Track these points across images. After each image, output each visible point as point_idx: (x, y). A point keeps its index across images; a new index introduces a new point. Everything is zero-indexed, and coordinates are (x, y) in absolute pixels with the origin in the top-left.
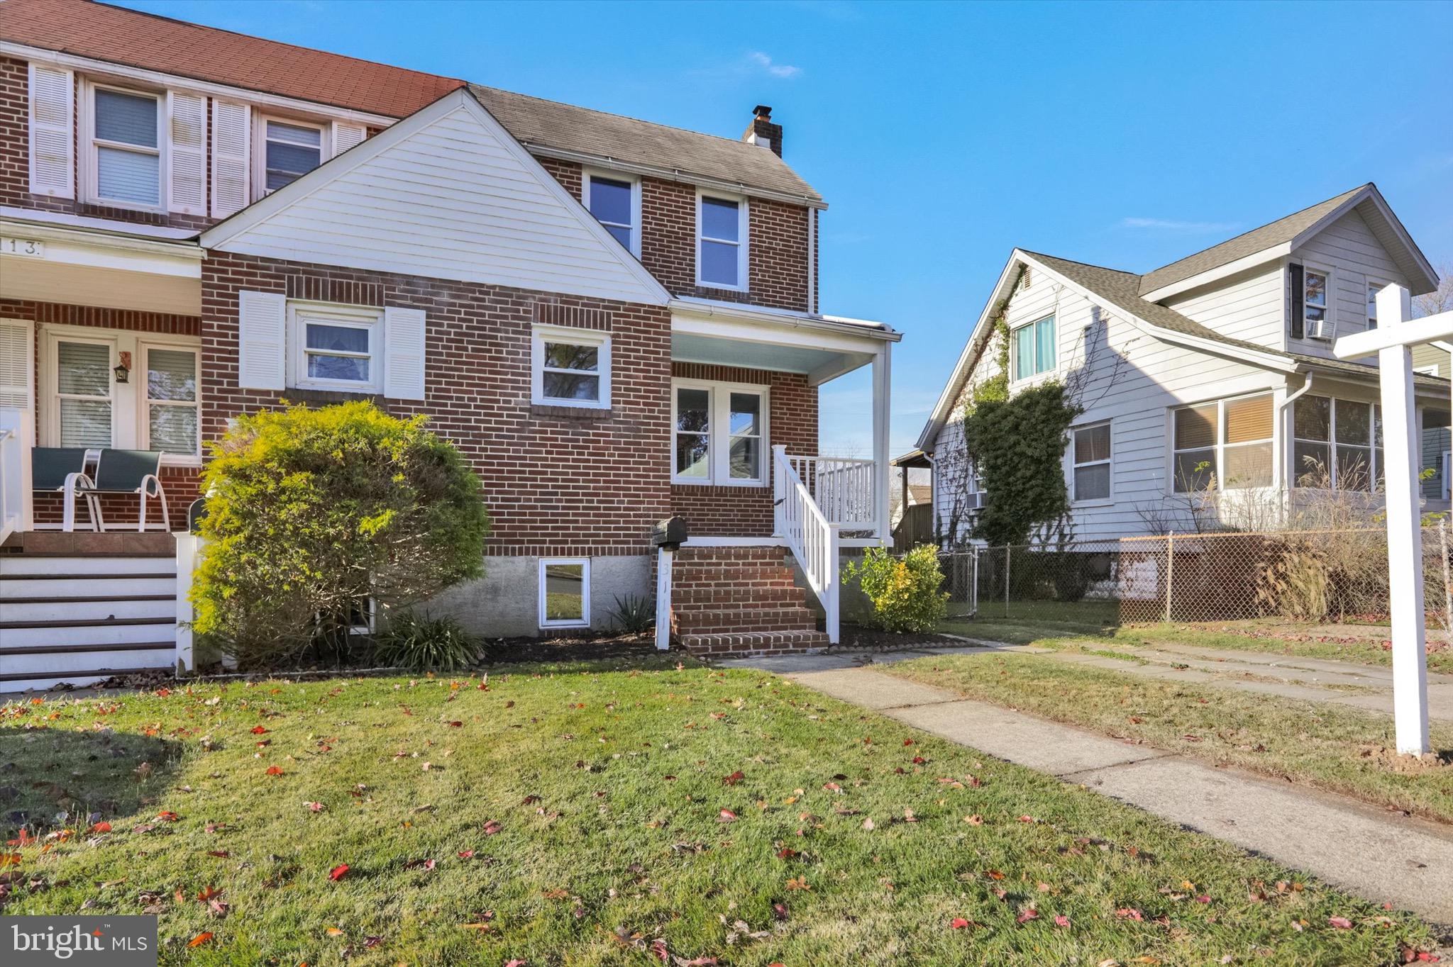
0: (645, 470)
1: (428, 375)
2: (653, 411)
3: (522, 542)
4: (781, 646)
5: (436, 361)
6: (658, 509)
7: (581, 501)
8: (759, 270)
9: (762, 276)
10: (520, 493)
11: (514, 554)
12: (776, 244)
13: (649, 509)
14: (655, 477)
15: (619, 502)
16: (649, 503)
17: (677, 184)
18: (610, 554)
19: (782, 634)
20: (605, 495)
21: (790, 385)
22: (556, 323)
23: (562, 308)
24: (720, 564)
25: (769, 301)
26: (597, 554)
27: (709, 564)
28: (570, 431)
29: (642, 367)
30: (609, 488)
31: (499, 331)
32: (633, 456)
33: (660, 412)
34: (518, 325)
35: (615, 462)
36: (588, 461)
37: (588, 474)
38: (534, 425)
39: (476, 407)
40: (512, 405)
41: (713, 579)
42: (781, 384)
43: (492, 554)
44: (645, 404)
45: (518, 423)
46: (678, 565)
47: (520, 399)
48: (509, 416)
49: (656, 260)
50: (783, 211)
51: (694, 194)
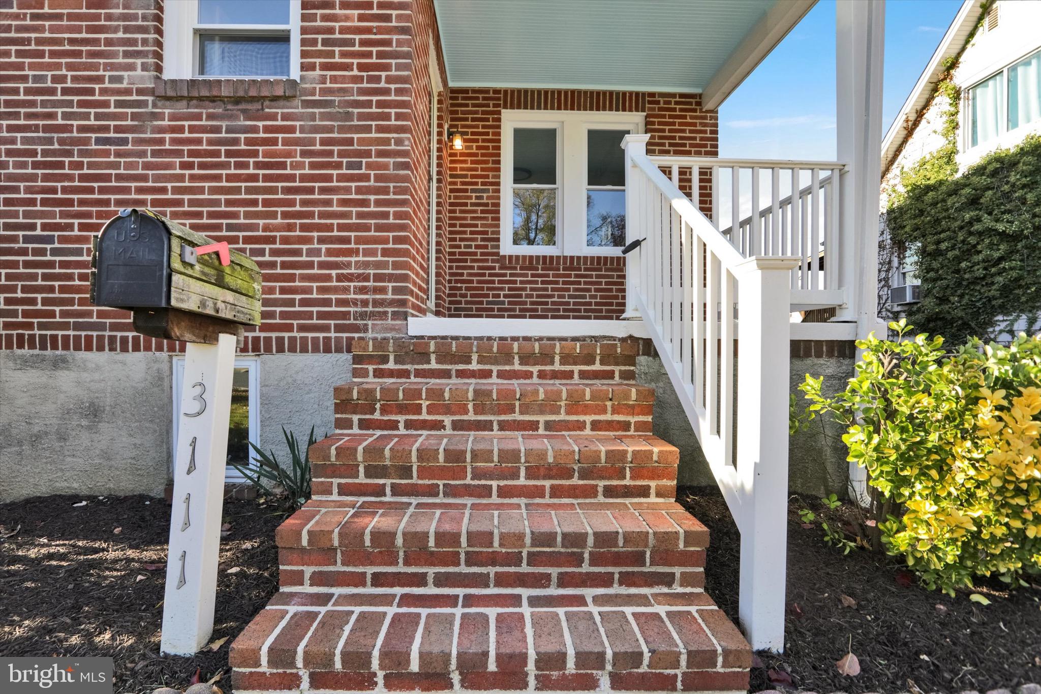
0: (360, 191)
2: (378, 79)
6: (384, 265)
11: (124, 349)
13: (366, 265)
14: (378, 203)
15: (310, 252)
16: (367, 253)
18: (292, 350)
20: (285, 240)
21: (674, 110)
24: (487, 374)
26: (268, 350)
28: (224, 124)
30: (290, 227)
32: (338, 166)
33: (389, 80)
35: (303, 178)
36: (254, 178)
37: (254, 203)
38: (161, 117)
39: (66, 92)
40: (124, 85)
41: (448, 410)
42: (660, 109)
43: (89, 348)
44: (361, 67)
45: (134, 116)
46: (391, 374)
47: (139, 72)
48: (119, 104)
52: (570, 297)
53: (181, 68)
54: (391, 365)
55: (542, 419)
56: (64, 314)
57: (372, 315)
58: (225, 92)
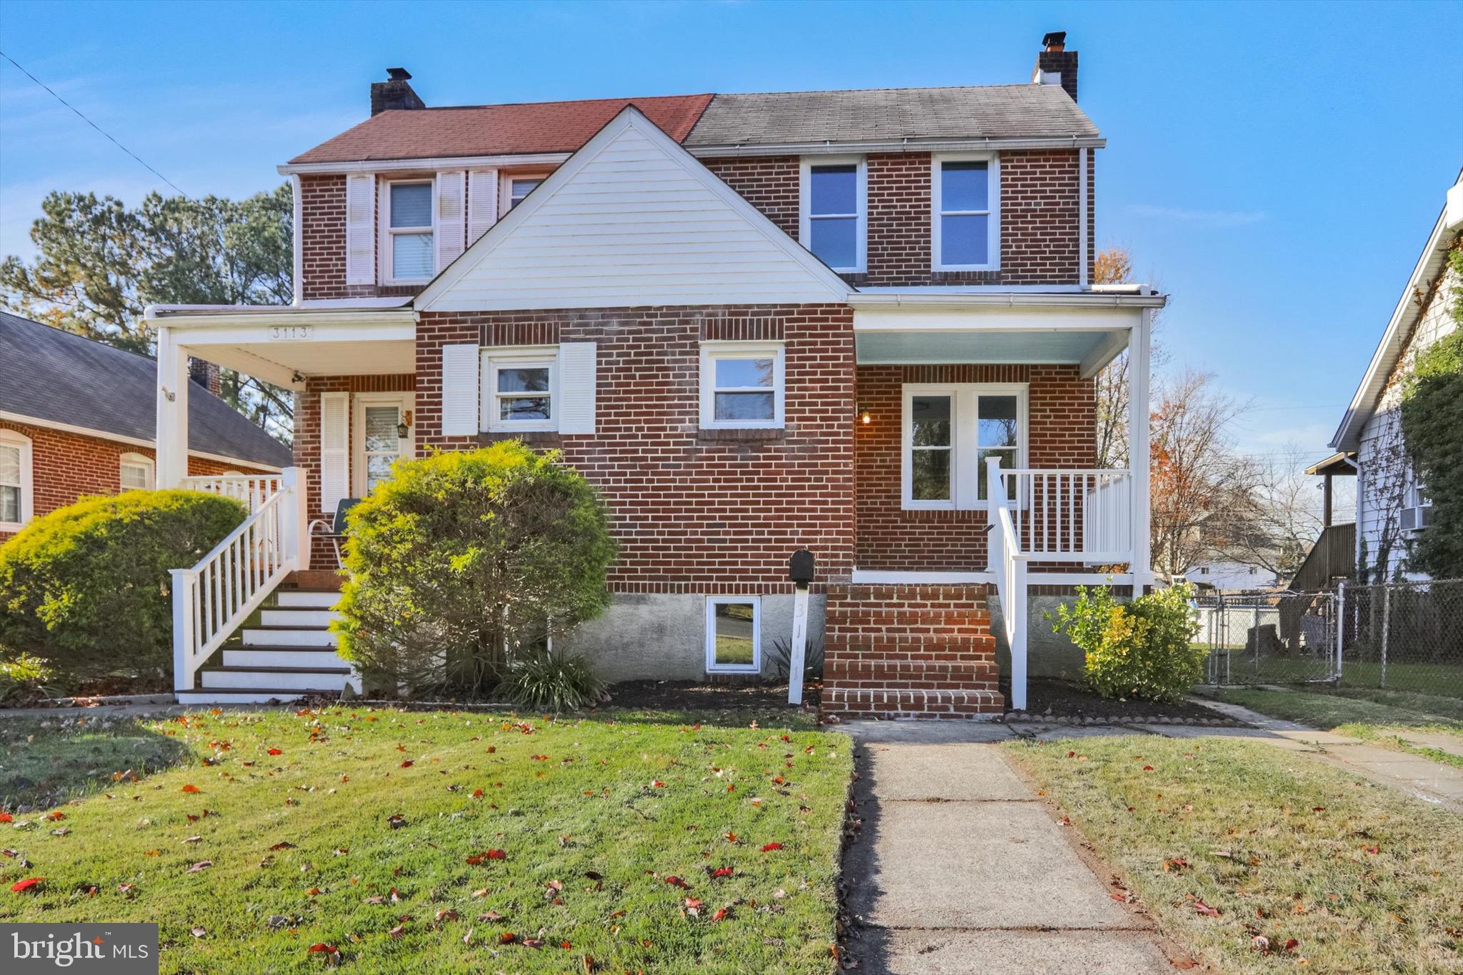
0: (822, 495)
1: (598, 407)
2: (832, 426)
3: (688, 579)
4: (938, 709)
5: (606, 392)
6: (837, 540)
7: (750, 533)
8: (1013, 241)
9: (1017, 247)
10: (687, 526)
11: (679, 592)
12: (1036, 204)
13: (826, 540)
15: (792, 533)
16: (827, 533)
17: (908, 155)
18: (782, 592)
19: (942, 693)
20: (776, 525)
21: (1055, 379)
22: (723, 338)
23: (730, 321)
24: (902, 605)
25: (1026, 277)
26: (767, 592)
27: (888, 605)
28: (739, 455)
29: (818, 376)
30: (780, 518)
31: (665, 354)
32: (809, 480)
33: (840, 426)
34: (684, 346)
35: (788, 487)
36: (758, 488)
37: (758, 503)
38: (700, 451)
39: (644, 436)
40: (679, 431)
41: (884, 622)
42: (1043, 379)
43: (658, 591)
44: (822, 419)
45: (685, 451)
46: (849, 605)
47: (687, 424)
48: (675, 443)
49: (884, 249)
50: (1045, 160)
51: (929, 163)
52: (962, 546)
53: (708, 420)
54: (849, 600)
55: (932, 627)
56: (643, 571)
57: (831, 571)
58: (740, 436)
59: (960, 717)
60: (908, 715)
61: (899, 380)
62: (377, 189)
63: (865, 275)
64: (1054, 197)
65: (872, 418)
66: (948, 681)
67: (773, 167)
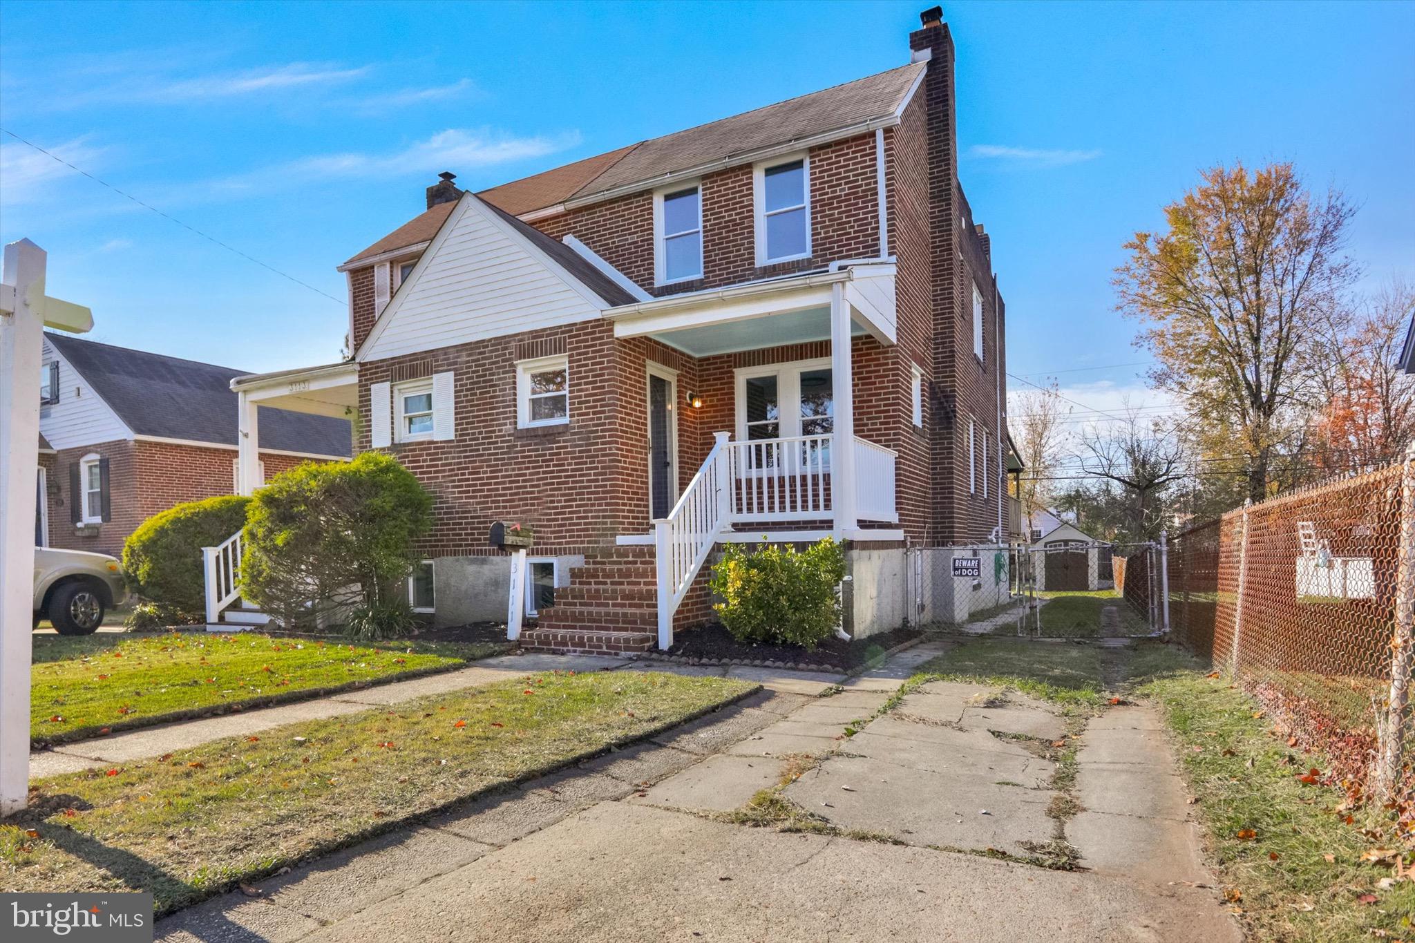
0: (595, 475)
1: (456, 419)
2: (600, 418)
4: (595, 647)
5: (461, 407)
8: (822, 228)
9: (825, 233)
12: (841, 190)
13: (599, 510)
16: (599, 505)
17: (733, 169)
18: (570, 553)
19: (595, 634)
20: (565, 500)
21: (861, 350)
23: (533, 343)
24: (635, 563)
26: (561, 554)
27: (626, 563)
28: (540, 447)
30: (568, 494)
31: (493, 374)
32: (586, 463)
34: (506, 366)
35: (572, 470)
36: (553, 471)
37: (554, 483)
38: (516, 446)
39: (482, 438)
40: (503, 433)
41: (608, 577)
43: (494, 555)
44: (594, 413)
45: (507, 447)
46: (597, 563)
47: (508, 426)
48: (502, 441)
49: (716, 255)
50: (848, 148)
51: (751, 172)
53: (525, 420)
54: (599, 559)
55: (642, 580)
57: (600, 535)
58: (540, 433)
59: (609, 654)
60: (575, 651)
61: (729, 367)
62: (391, 271)
63: (702, 280)
64: (857, 181)
65: (703, 402)
66: (620, 625)
67: (632, 203)
